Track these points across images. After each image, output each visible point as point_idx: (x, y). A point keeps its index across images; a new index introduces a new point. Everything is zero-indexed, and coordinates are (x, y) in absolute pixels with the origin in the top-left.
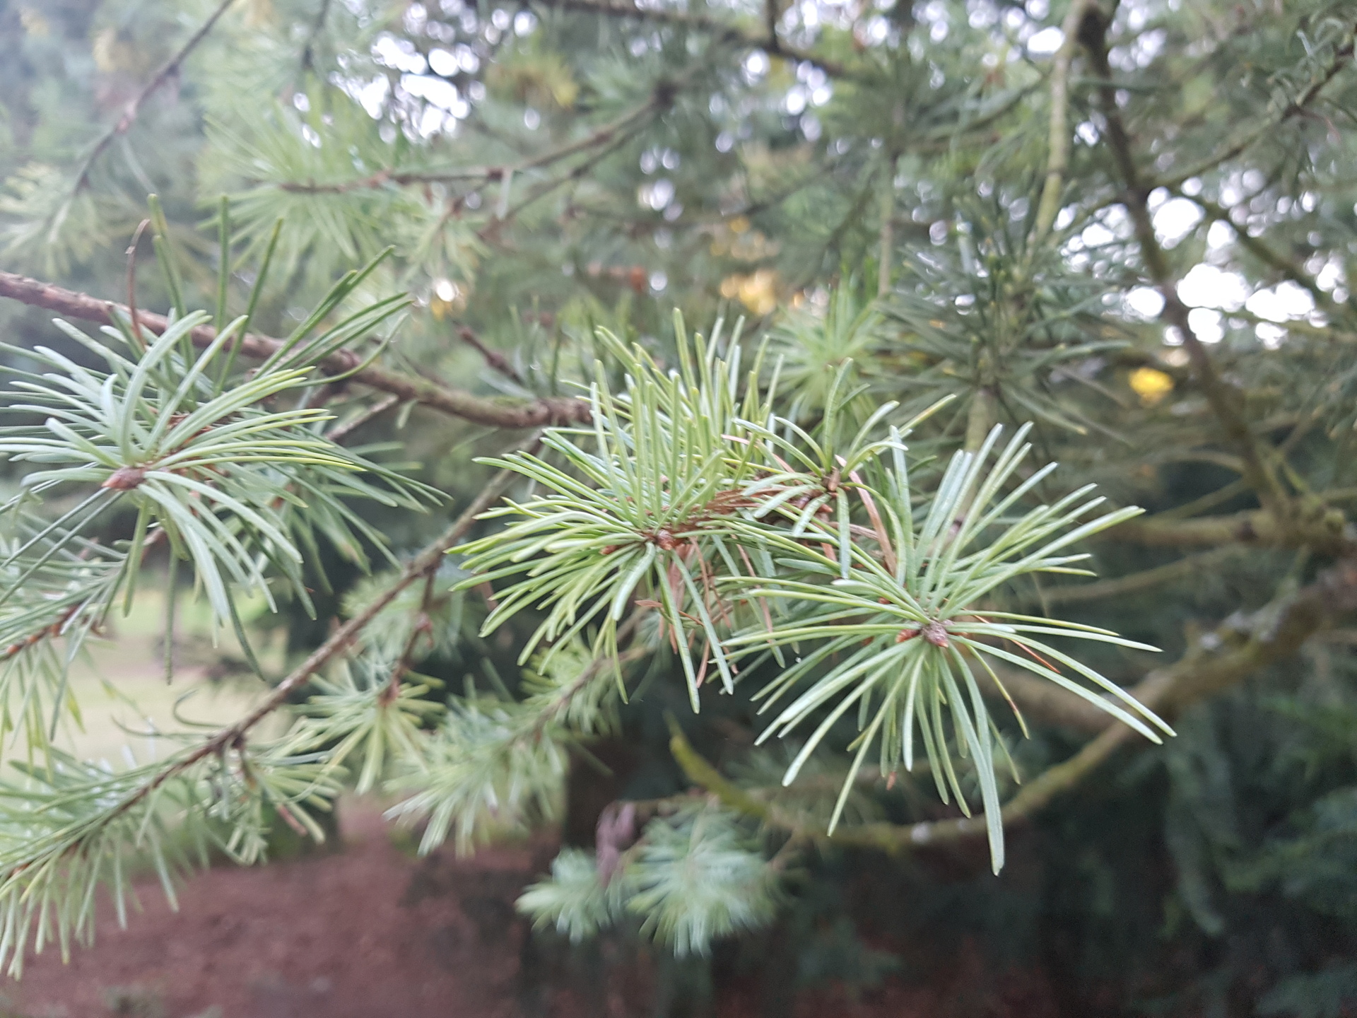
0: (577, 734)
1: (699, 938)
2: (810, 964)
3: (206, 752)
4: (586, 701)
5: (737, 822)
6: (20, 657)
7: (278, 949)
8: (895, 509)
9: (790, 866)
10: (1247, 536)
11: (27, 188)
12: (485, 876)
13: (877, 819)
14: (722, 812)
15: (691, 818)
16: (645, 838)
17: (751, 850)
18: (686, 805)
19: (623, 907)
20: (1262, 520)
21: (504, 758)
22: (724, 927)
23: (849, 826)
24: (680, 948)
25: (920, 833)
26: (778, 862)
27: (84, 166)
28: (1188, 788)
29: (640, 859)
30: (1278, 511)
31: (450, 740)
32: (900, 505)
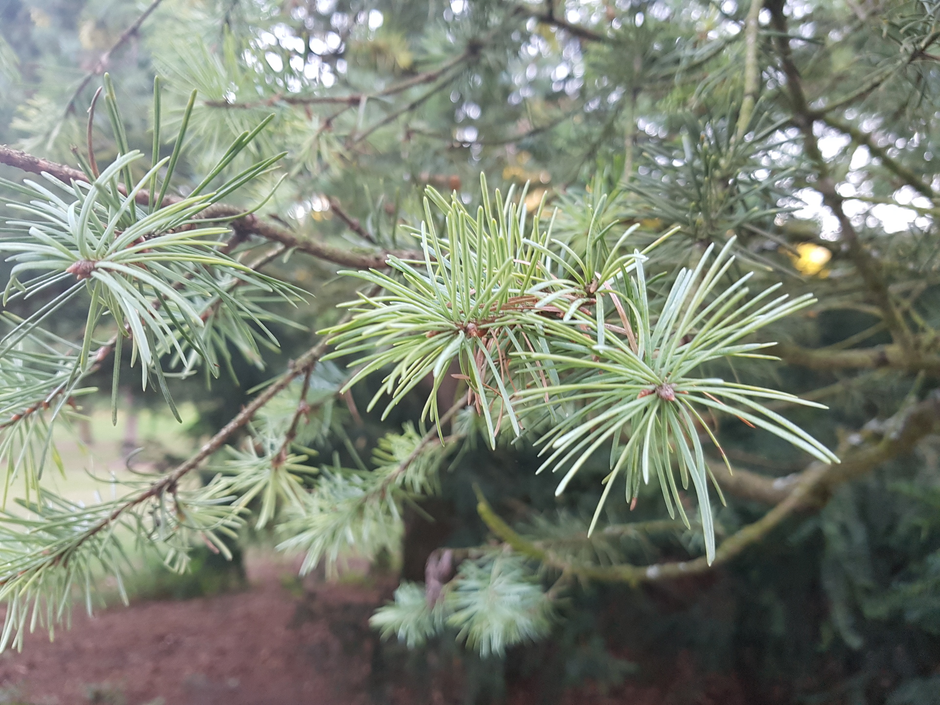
0: (411, 494)
1: (497, 644)
2: (573, 669)
3: (150, 494)
4: (417, 471)
5: (524, 563)
6: (21, 422)
7: (204, 658)
8: (637, 306)
9: (560, 596)
10: (882, 362)
11: (32, 112)
12: (347, 607)
13: (622, 562)
14: (513, 556)
15: (491, 560)
16: (460, 574)
17: (533, 583)
18: (488, 550)
19: (444, 623)
20: (893, 351)
21: (360, 510)
22: (515, 637)
23: (602, 566)
24: (484, 651)
25: (652, 572)
26: (552, 593)
27: (71, 98)
28: (837, 546)
29: (456, 589)
30: (905, 344)
31: (322, 496)
32: (641, 304)
